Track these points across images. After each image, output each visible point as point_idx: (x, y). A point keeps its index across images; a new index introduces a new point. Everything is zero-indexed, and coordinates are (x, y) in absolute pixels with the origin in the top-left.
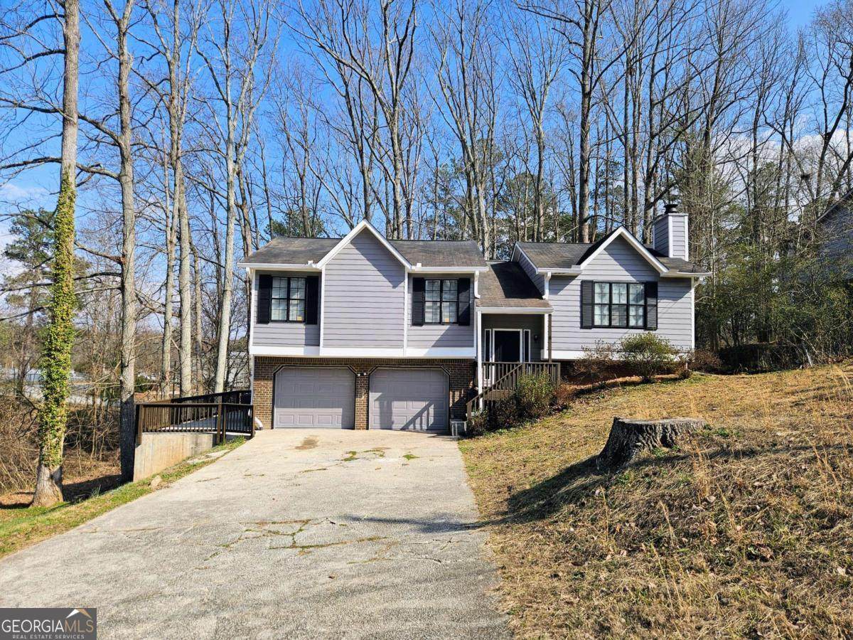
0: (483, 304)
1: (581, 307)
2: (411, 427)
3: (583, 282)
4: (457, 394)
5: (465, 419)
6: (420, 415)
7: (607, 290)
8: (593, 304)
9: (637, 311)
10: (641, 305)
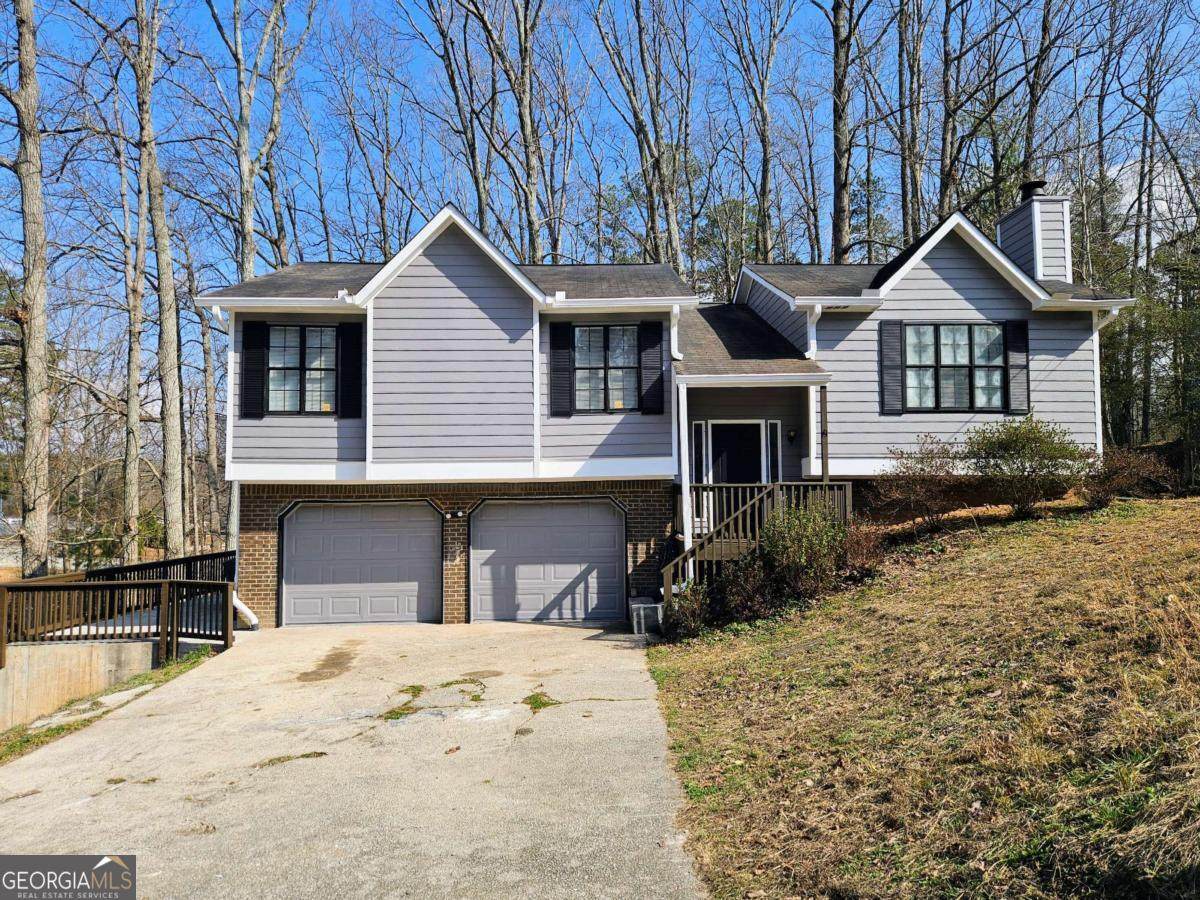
0: (689, 370)
1: (881, 373)
2: (554, 614)
3: (883, 324)
4: (642, 547)
5: (658, 598)
6: (570, 590)
7: (929, 339)
8: (904, 367)
9: (989, 378)
10: (997, 367)
